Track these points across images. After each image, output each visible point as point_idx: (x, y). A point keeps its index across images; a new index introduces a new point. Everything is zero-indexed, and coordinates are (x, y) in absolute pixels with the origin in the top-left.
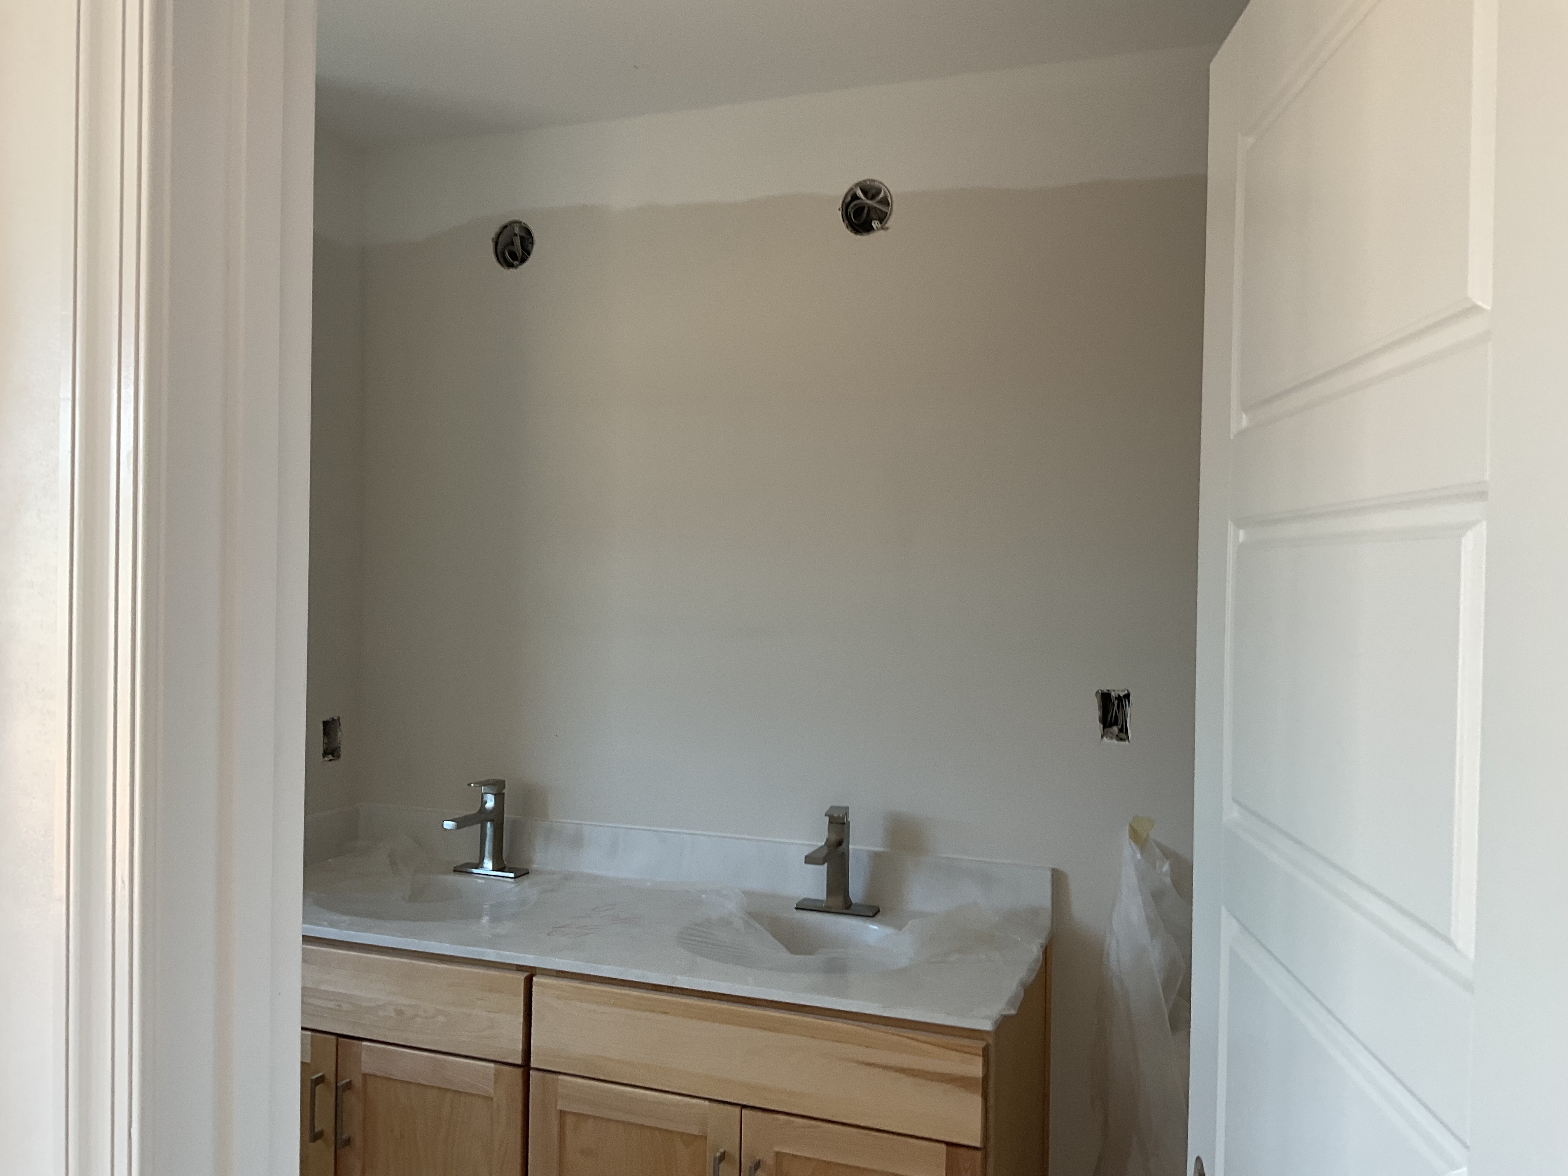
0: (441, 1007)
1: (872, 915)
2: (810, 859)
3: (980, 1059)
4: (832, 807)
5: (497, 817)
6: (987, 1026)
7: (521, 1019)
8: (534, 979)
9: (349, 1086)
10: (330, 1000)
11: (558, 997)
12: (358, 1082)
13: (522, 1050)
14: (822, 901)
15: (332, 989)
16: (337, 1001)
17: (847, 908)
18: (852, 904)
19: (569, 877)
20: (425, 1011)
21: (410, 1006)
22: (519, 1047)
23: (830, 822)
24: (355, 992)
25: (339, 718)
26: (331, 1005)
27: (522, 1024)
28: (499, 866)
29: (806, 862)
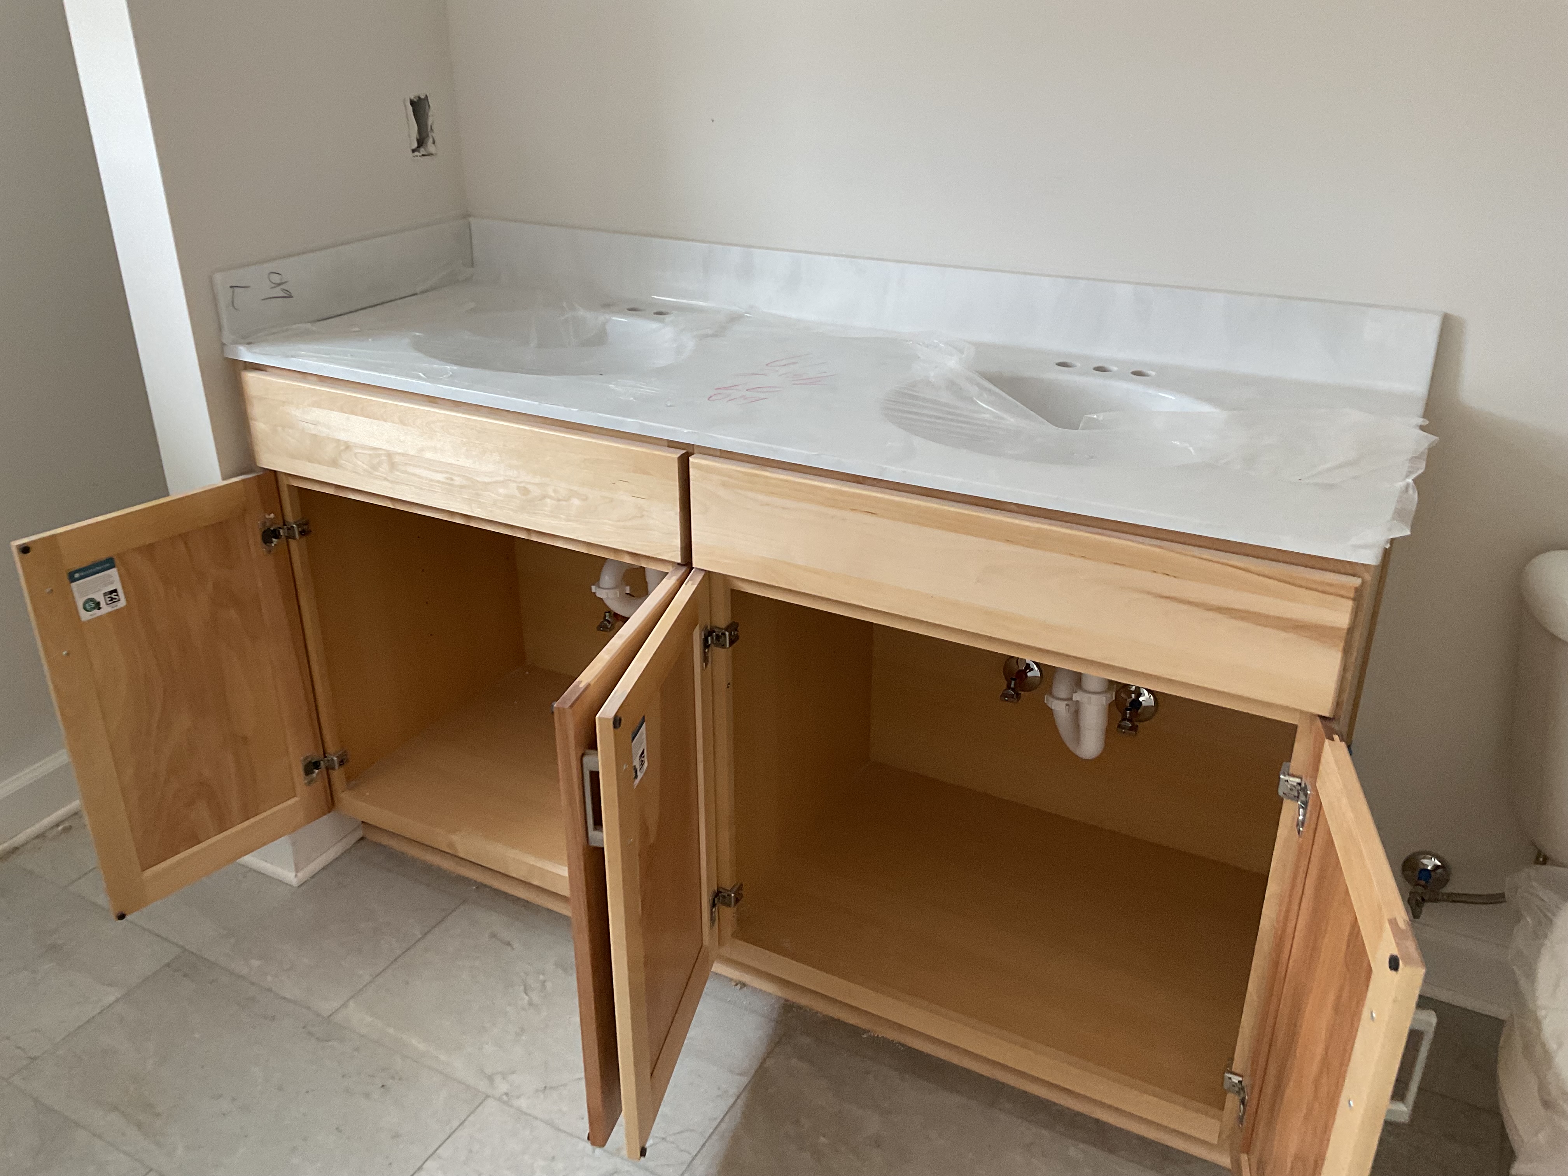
0: (575, 488)
3: (1349, 604)
7: (677, 509)
8: (691, 459)
10: (441, 472)
11: (724, 485)
13: (682, 548)
15: (438, 457)
16: (447, 472)
19: (735, 318)
20: (555, 491)
21: (535, 484)
22: (677, 542)
24: (467, 463)
25: (426, 96)
26: (440, 477)
27: (678, 514)
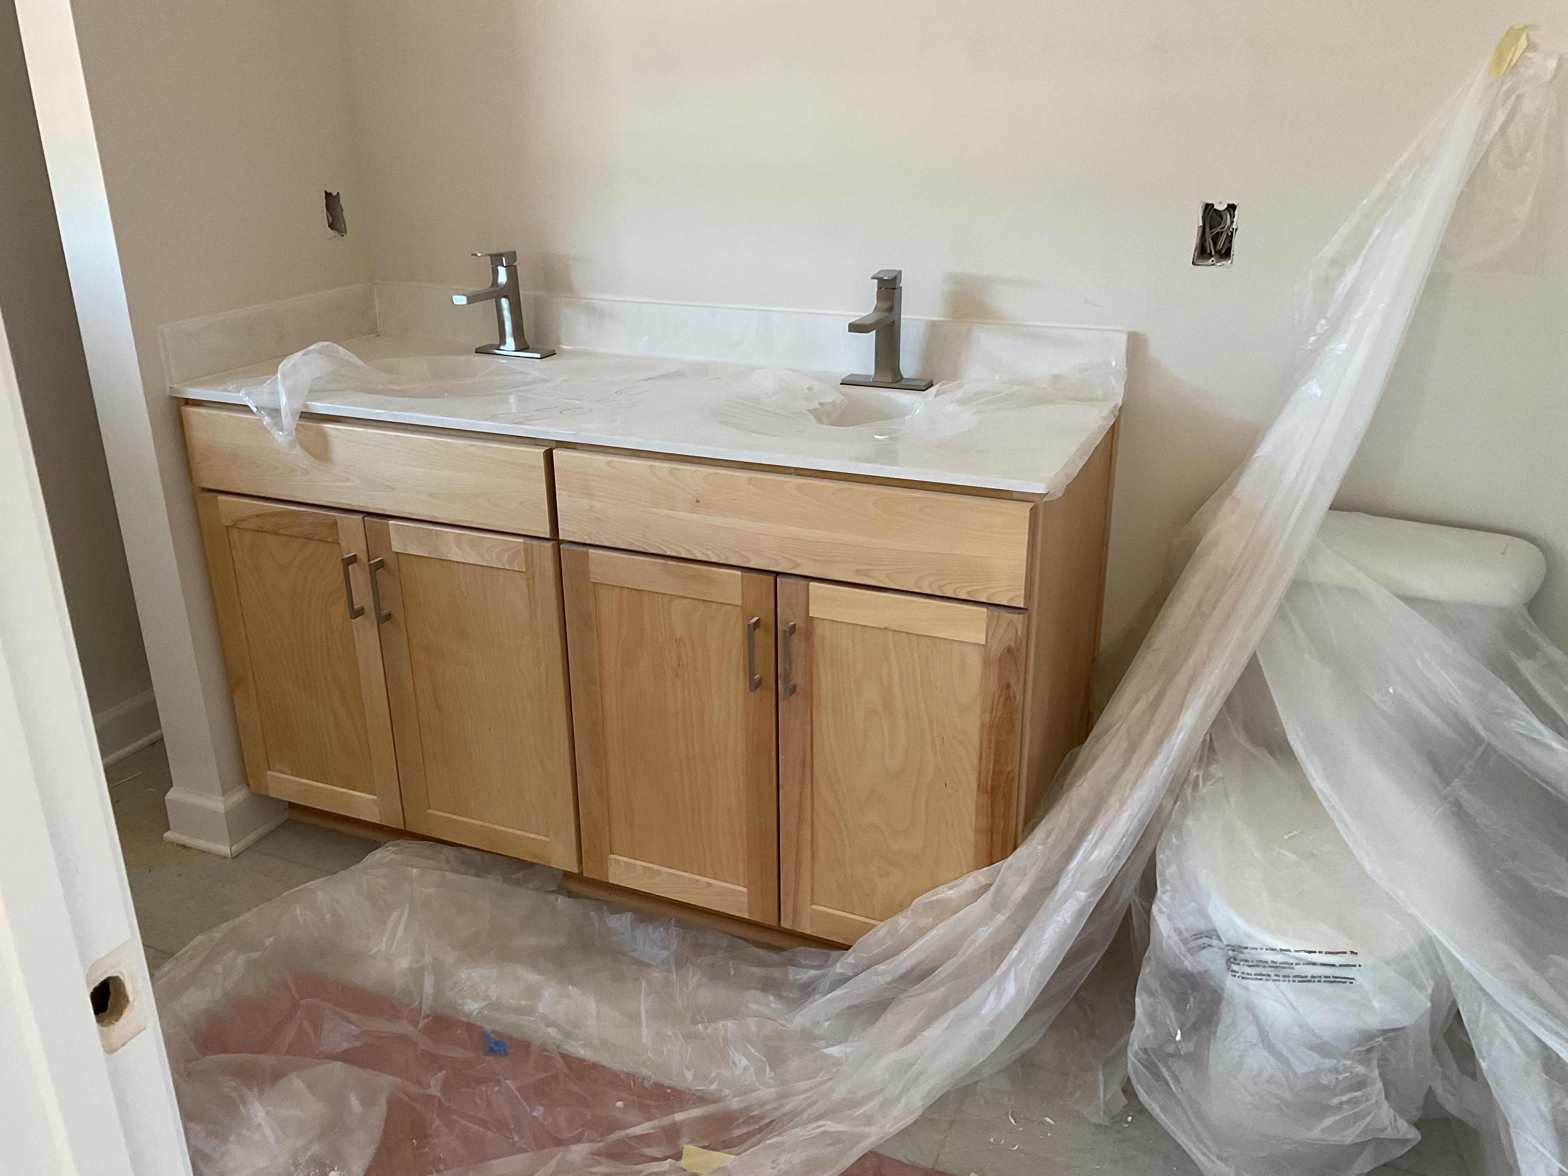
1: (924, 389)
2: (855, 328)
4: (881, 271)
5: (512, 291)
6: (1040, 488)
8: (554, 452)
9: (381, 564)
12: (390, 560)
13: (550, 524)
14: (870, 376)
17: (897, 382)
18: (903, 378)
22: (546, 520)
23: (879, 288)
25: (338, 193)
28: (522, 346)
29: (849, 331)
